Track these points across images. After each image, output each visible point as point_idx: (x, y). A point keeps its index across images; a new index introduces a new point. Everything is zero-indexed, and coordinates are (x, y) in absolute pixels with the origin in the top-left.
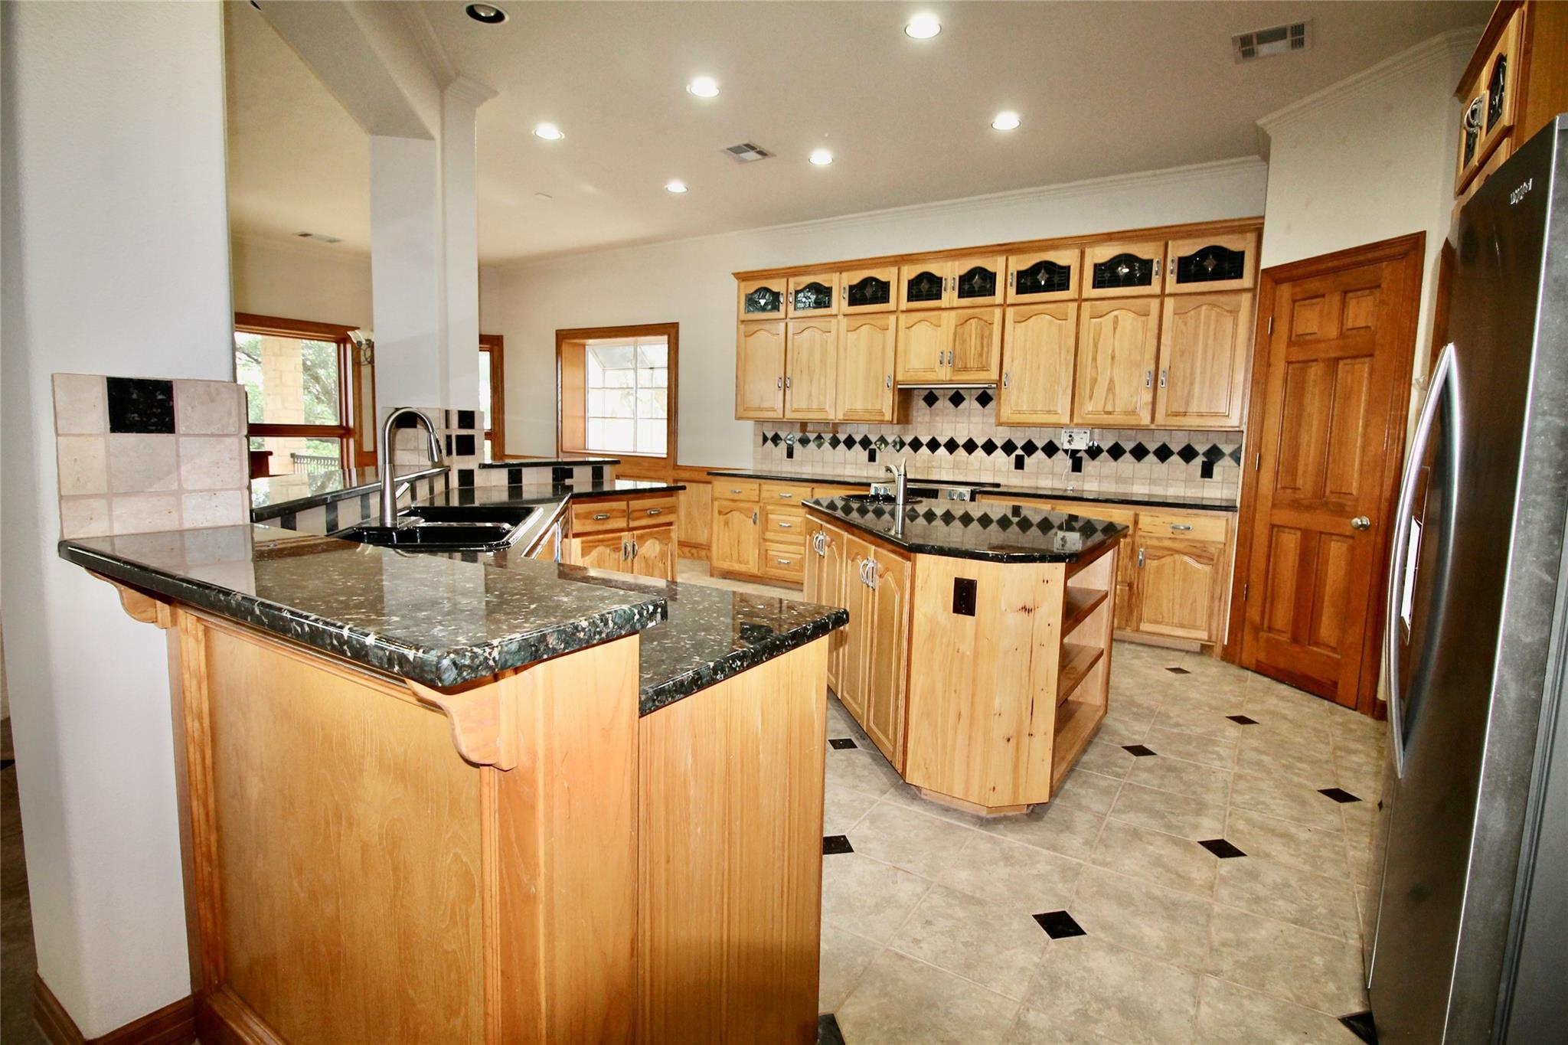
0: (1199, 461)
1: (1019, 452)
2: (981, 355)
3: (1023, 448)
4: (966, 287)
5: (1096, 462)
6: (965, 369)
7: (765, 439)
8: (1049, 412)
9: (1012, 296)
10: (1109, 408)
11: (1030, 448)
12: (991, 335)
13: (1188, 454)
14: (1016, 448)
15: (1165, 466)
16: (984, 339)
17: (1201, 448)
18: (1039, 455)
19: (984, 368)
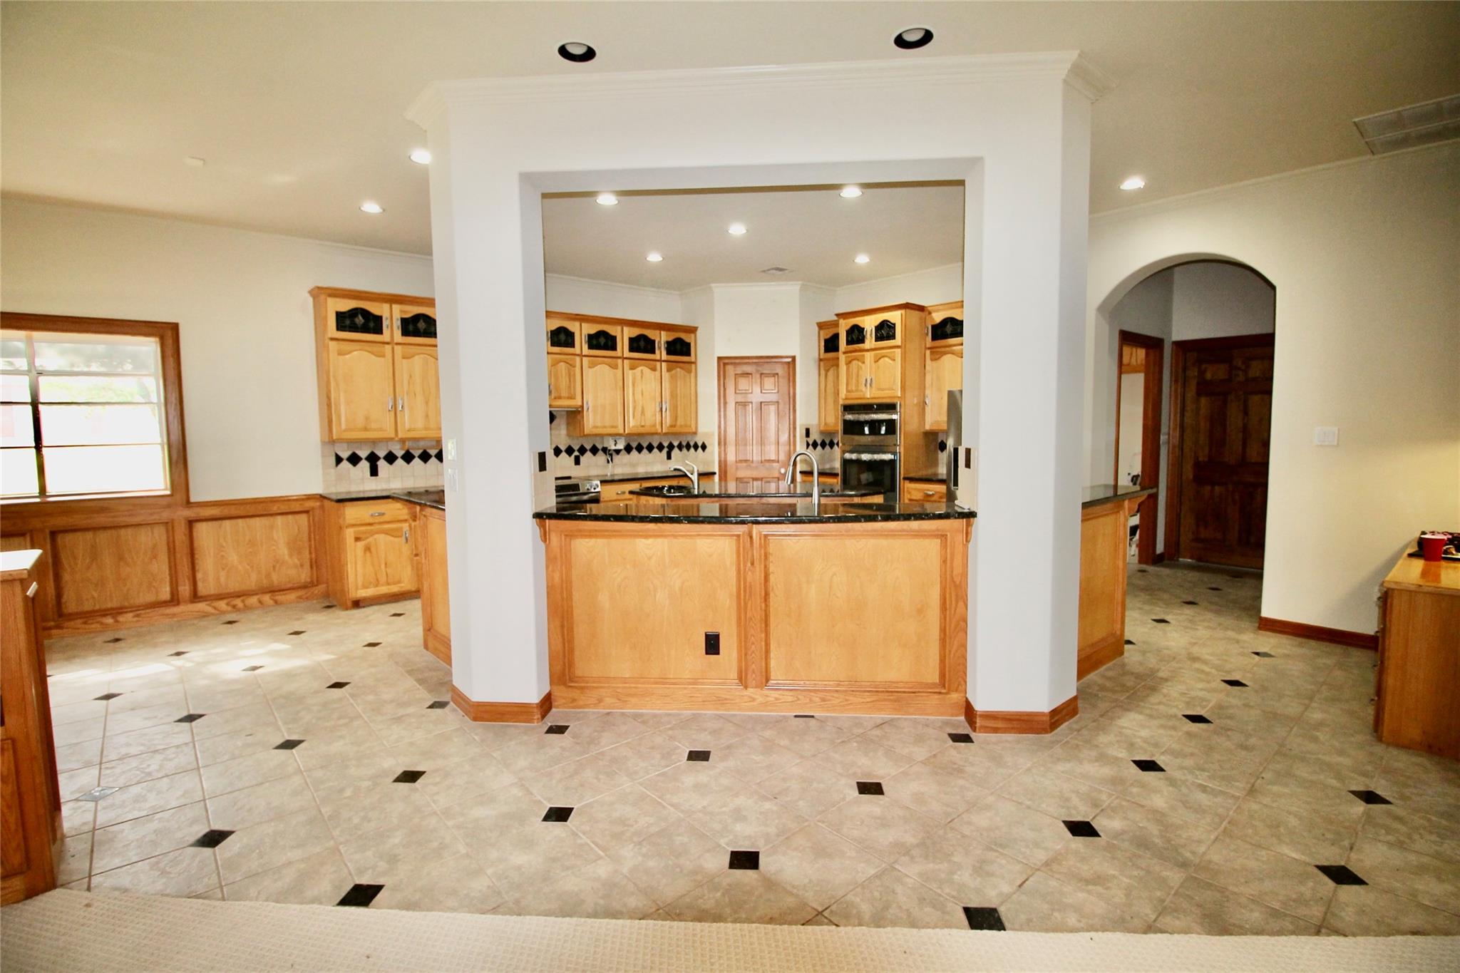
0: (665, 450)
1: (576, 453)
2: (570, 387)
3: (579, 451)
4: (556, 340)
5: (619, 456)
6: (559, 398)
7: (339, 460)
8: (612, 427)
9: (586, 350)
10: (643, 424)
11: (582, 450)
12: (574, 375)
13: (660, 447)
14: (574, 451)
15: (651, 455)
16: (571, 376)
17: (666, 444)
18: (588, 454)
19: (572, 397)
